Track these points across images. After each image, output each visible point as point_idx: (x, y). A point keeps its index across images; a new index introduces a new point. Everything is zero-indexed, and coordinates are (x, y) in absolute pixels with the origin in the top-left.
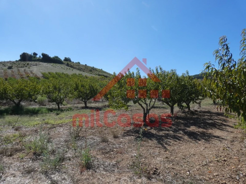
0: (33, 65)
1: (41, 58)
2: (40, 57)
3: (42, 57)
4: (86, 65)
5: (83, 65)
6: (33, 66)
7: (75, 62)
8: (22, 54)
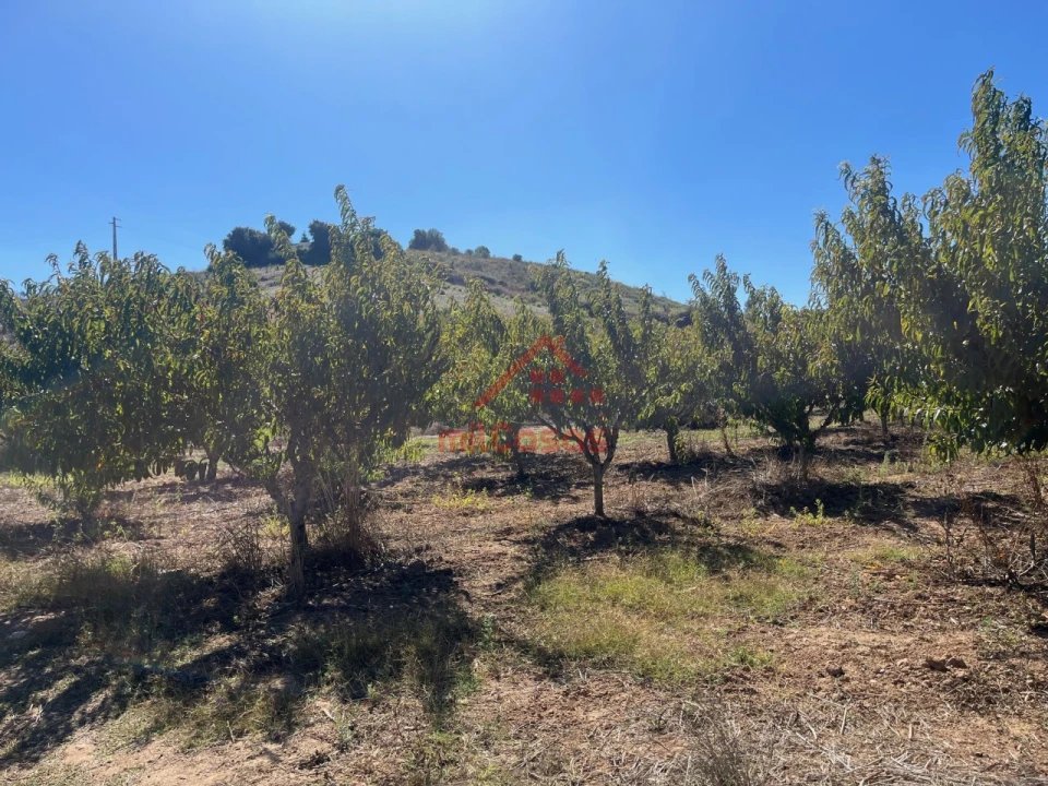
0: (272, 281)
1: (306, 247)
2: (305, 240)
3: (311, 239)
4: (517, 258)
5: (504, 259)
6: (271, 285)
7: (462, 250)
8: (229, 235)
